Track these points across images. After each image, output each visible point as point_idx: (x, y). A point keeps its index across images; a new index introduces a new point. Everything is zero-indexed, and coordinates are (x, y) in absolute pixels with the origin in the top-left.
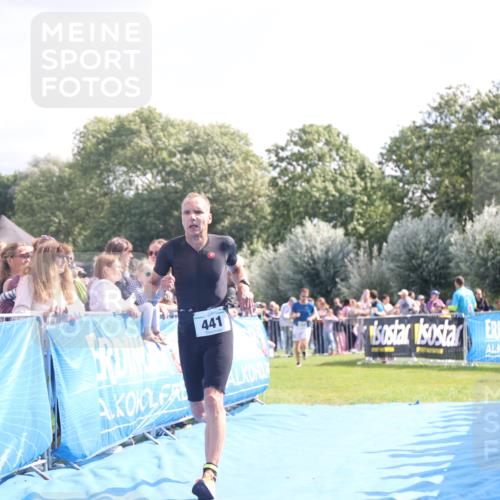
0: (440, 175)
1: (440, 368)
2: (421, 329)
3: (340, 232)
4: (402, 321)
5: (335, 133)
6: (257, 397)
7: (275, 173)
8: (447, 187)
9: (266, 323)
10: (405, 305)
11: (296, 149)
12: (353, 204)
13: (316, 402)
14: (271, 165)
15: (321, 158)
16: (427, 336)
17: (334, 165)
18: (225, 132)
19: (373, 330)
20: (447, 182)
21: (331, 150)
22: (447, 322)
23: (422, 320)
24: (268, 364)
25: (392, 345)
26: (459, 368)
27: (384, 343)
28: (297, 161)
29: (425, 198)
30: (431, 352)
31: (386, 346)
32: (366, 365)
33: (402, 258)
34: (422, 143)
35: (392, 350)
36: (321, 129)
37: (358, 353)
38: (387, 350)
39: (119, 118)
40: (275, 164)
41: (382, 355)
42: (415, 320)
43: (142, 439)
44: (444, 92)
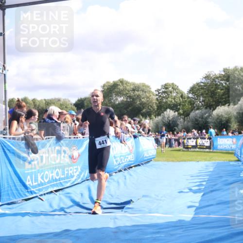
0: (205, 97)
1: (205, 152)
3: (176, 113)
4: (194, 138)
5: (175, 85)
6: (152, 160)
7: (157, 97)
9: (155, 139)
10: (194, 134)
11: (164, 90)
12: (180, 105)
14: (156, 95)
15: (171, 92)
16: (201, 143)
17: (174, 94)
18: (144, 85)
19: (185, 141)
21: (173, 90)
22: (207, 139)
23: (199, 138)
24: (155, 150)
25: (191, 145)
26: (210, 152)
28: (164, 93)
30: (202, 147)
31: (189, 145)
32: (183, 151)
33: (193, 121)
34: (200, 87)
35: (191, 147)
36: (171, 84)
37: (181, 147)
39: (114, 82)
40: (158, 94)
41: (188, 148)
42: (197, 138)
43: (120, 171)
44: (207, 73)
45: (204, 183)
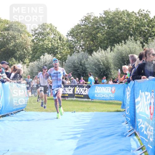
2: (77, 89)
4: (71, 86)
5: (53, 26)
6: (24, 109)
7: (33, 38)
8: (88, 45)
11: (40, 30)
13: (43, 111)
14: (32, 35)
15: (48, 34)
17: (52, 36)
20: (87, 43)
21: (51, 31)
22: (85, 87)
23: (77, 86)
25: (67, 94)
26: (88, 101)
27: (65, 93)
28: (40, 34)
29: (81, 48)
30: (80, 96)
31: (66, 94)
33: (72, 67)
34: (80, 31)
35: (67, 95)
36: (49, 25)
38: (66, 95)
40: (34, 35)
42: (75, 86)
44: (87, 15)
45: (79, 136)
